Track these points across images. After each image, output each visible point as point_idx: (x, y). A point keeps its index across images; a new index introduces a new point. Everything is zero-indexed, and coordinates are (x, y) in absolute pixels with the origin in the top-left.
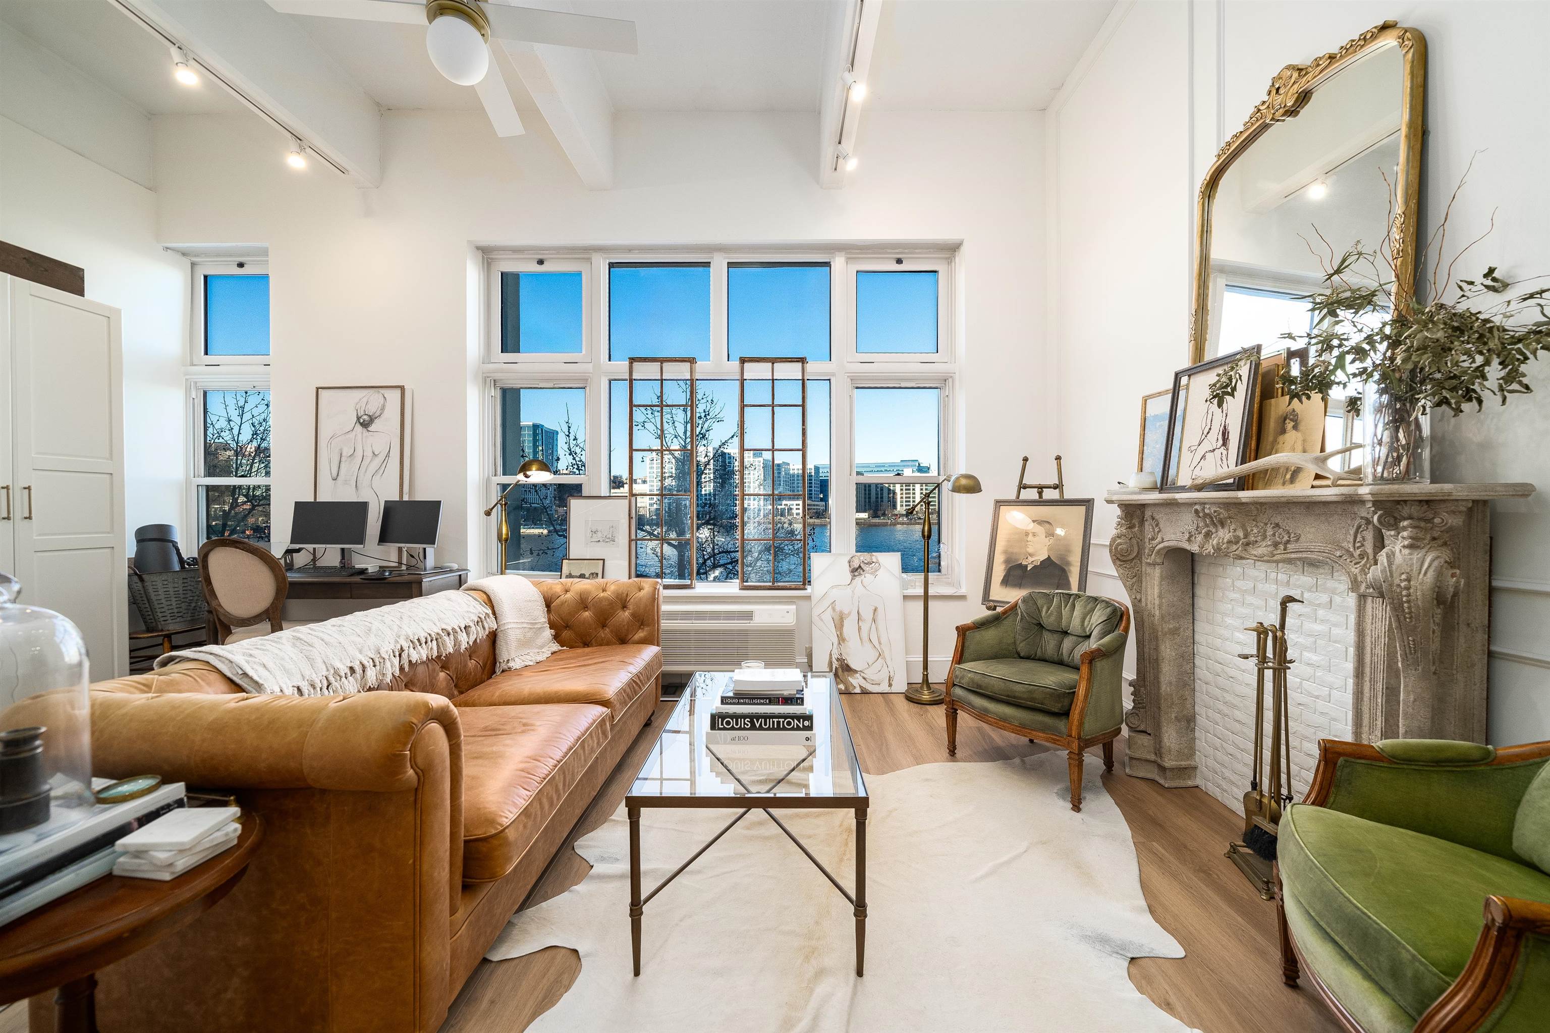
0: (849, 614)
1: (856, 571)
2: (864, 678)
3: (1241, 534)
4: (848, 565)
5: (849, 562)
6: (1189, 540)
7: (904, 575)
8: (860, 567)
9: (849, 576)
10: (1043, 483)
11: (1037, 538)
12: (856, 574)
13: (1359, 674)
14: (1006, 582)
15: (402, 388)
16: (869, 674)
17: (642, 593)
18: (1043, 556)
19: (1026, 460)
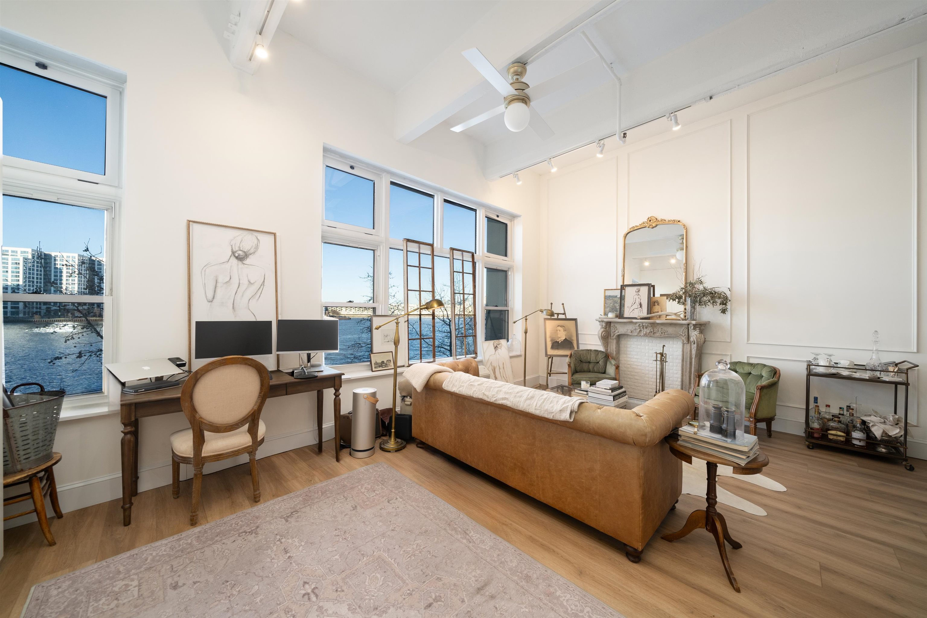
1: (496, 348)
3: (652, 330)
4: (493, 345)
6: (631, 332)
8: (497, 346)
9: (494, 350)
10: (559, 312)
11: (561, 332)
13: (683, 361)
14: (553, 348)
15: (275, 234)
18: (564, 338)
19: (552, 304)
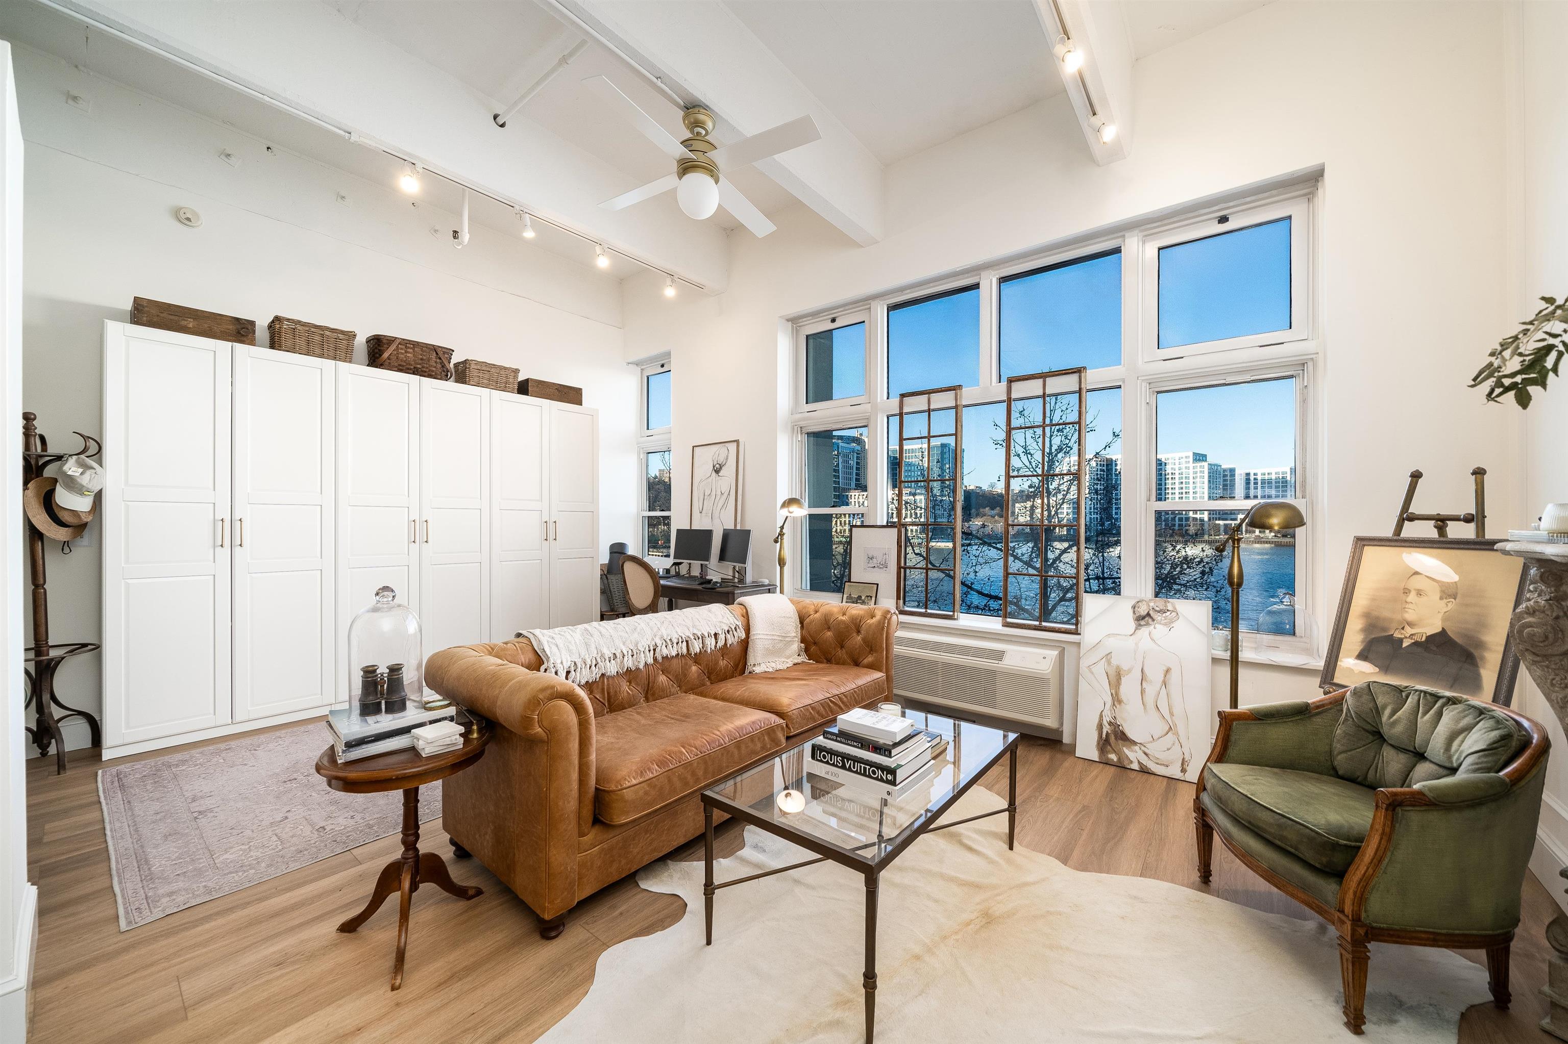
0: (1130, 671)
1: (1142, 619)
2: (1145, 754)
4: (1131, 611)
5: (1134, 607)
7: (1214, 632)
8: (1148, 615)
9: (1132, 625)
10: (1444, 512)
11: (1423, 599)
12: (1142, 623)
14: (1364, 655)
15: (738, 442)
16: (1152, 749)
17: (874, 620)
18: (1432, 627)
19: (1416, 476)
